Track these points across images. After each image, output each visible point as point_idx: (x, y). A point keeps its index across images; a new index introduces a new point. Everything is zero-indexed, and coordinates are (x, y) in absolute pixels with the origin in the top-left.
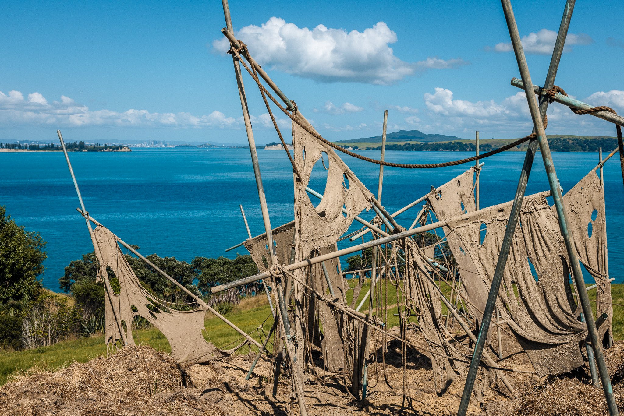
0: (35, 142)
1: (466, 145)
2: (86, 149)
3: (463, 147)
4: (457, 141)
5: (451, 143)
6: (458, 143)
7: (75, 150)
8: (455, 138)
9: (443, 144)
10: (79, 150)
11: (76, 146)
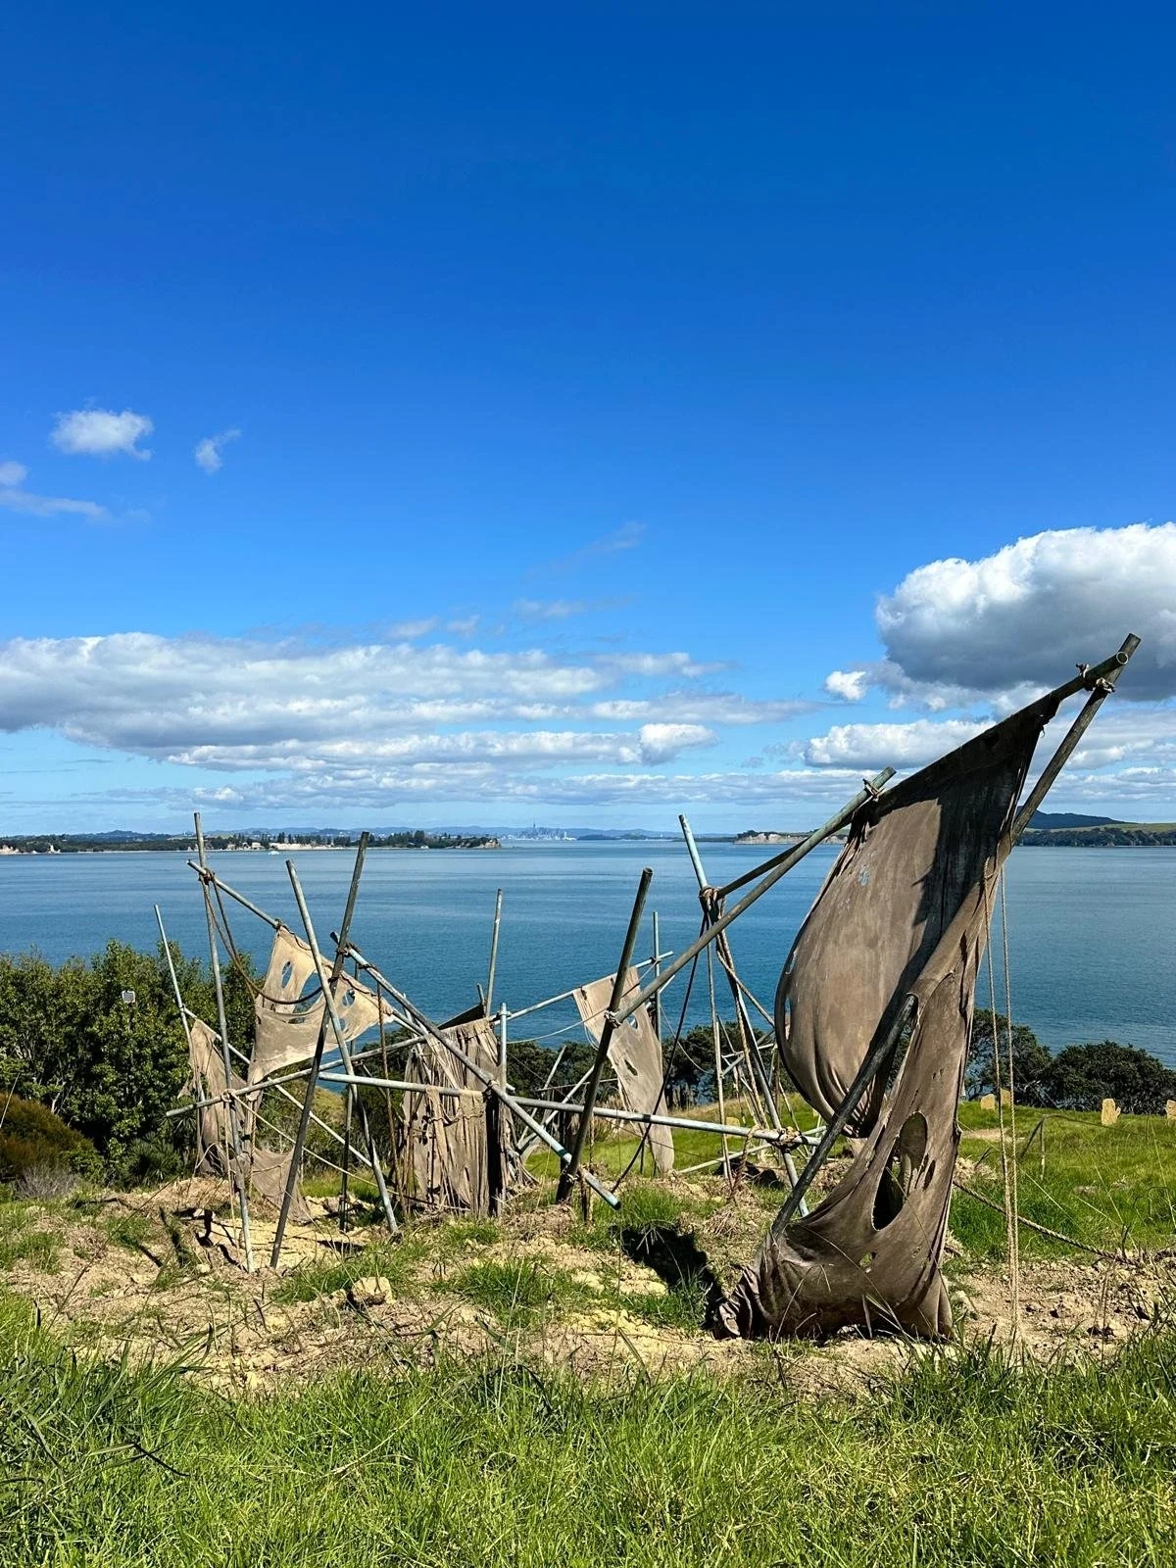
0: (346, 831)
1: (1128, 834)
2: (426, 844)
3: (1122, 838)
4: (1110, 826)
5: (1099, 830)
6: (1112, 831)
7: (409, 846)
8: (1106, 821)
9: (1080, 833)
10: (415, 846)
11: (411, 840)
